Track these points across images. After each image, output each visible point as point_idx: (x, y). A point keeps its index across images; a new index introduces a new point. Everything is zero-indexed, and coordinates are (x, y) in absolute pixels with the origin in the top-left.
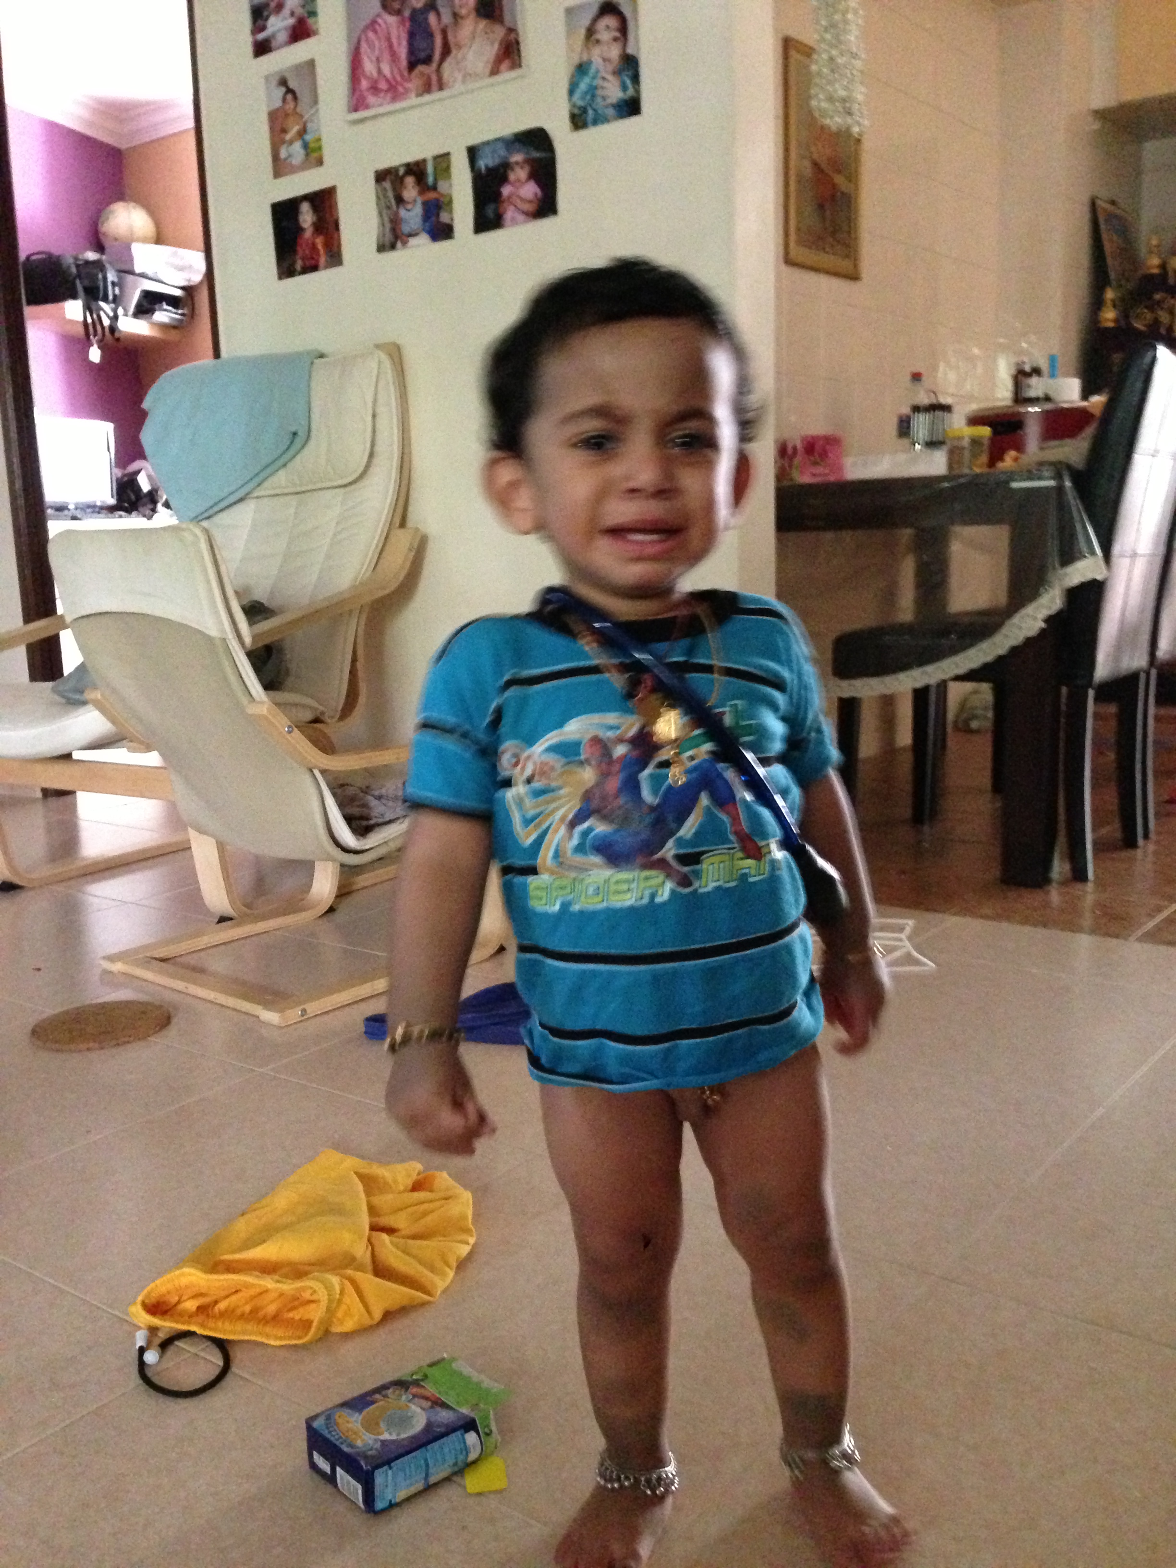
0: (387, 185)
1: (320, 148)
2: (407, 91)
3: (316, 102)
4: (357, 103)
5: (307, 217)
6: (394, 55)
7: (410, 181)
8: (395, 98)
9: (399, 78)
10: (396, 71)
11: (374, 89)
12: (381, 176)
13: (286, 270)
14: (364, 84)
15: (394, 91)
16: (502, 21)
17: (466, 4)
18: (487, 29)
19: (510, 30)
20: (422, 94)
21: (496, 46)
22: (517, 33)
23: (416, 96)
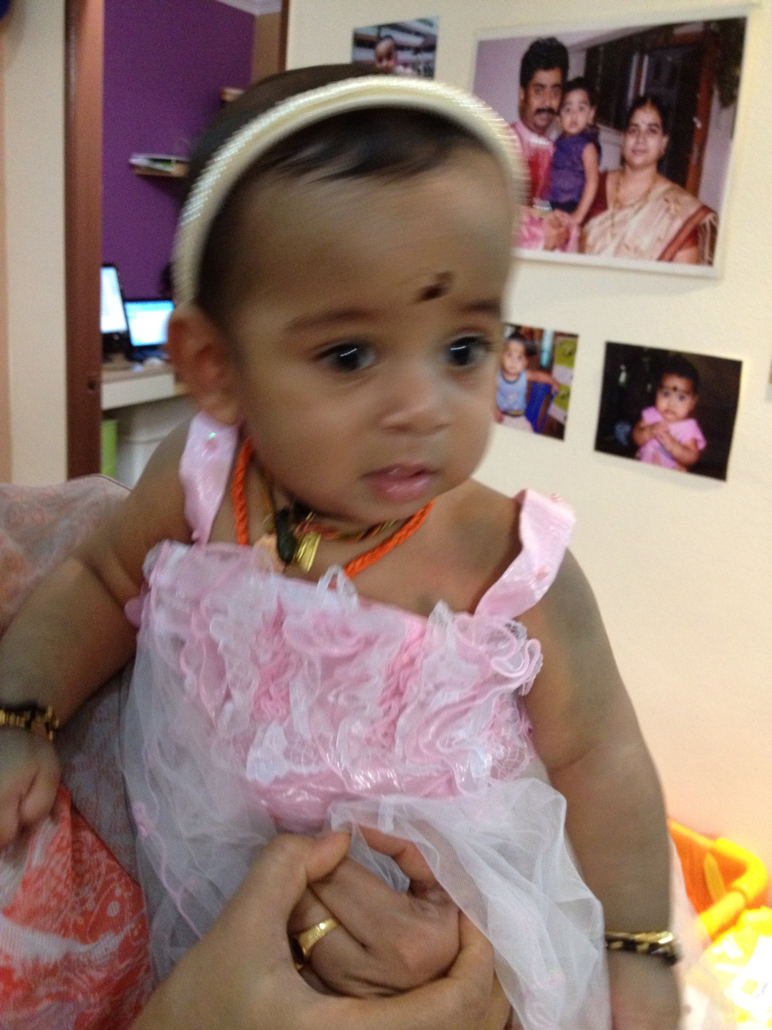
7: (517, 348)
16: (695, 192)
17: (645, 151)
18: (671, 196)
19: (706, 209)
20: (553, 249)
21: (678, 224)
22: (716, 219)
23: (546, 248)
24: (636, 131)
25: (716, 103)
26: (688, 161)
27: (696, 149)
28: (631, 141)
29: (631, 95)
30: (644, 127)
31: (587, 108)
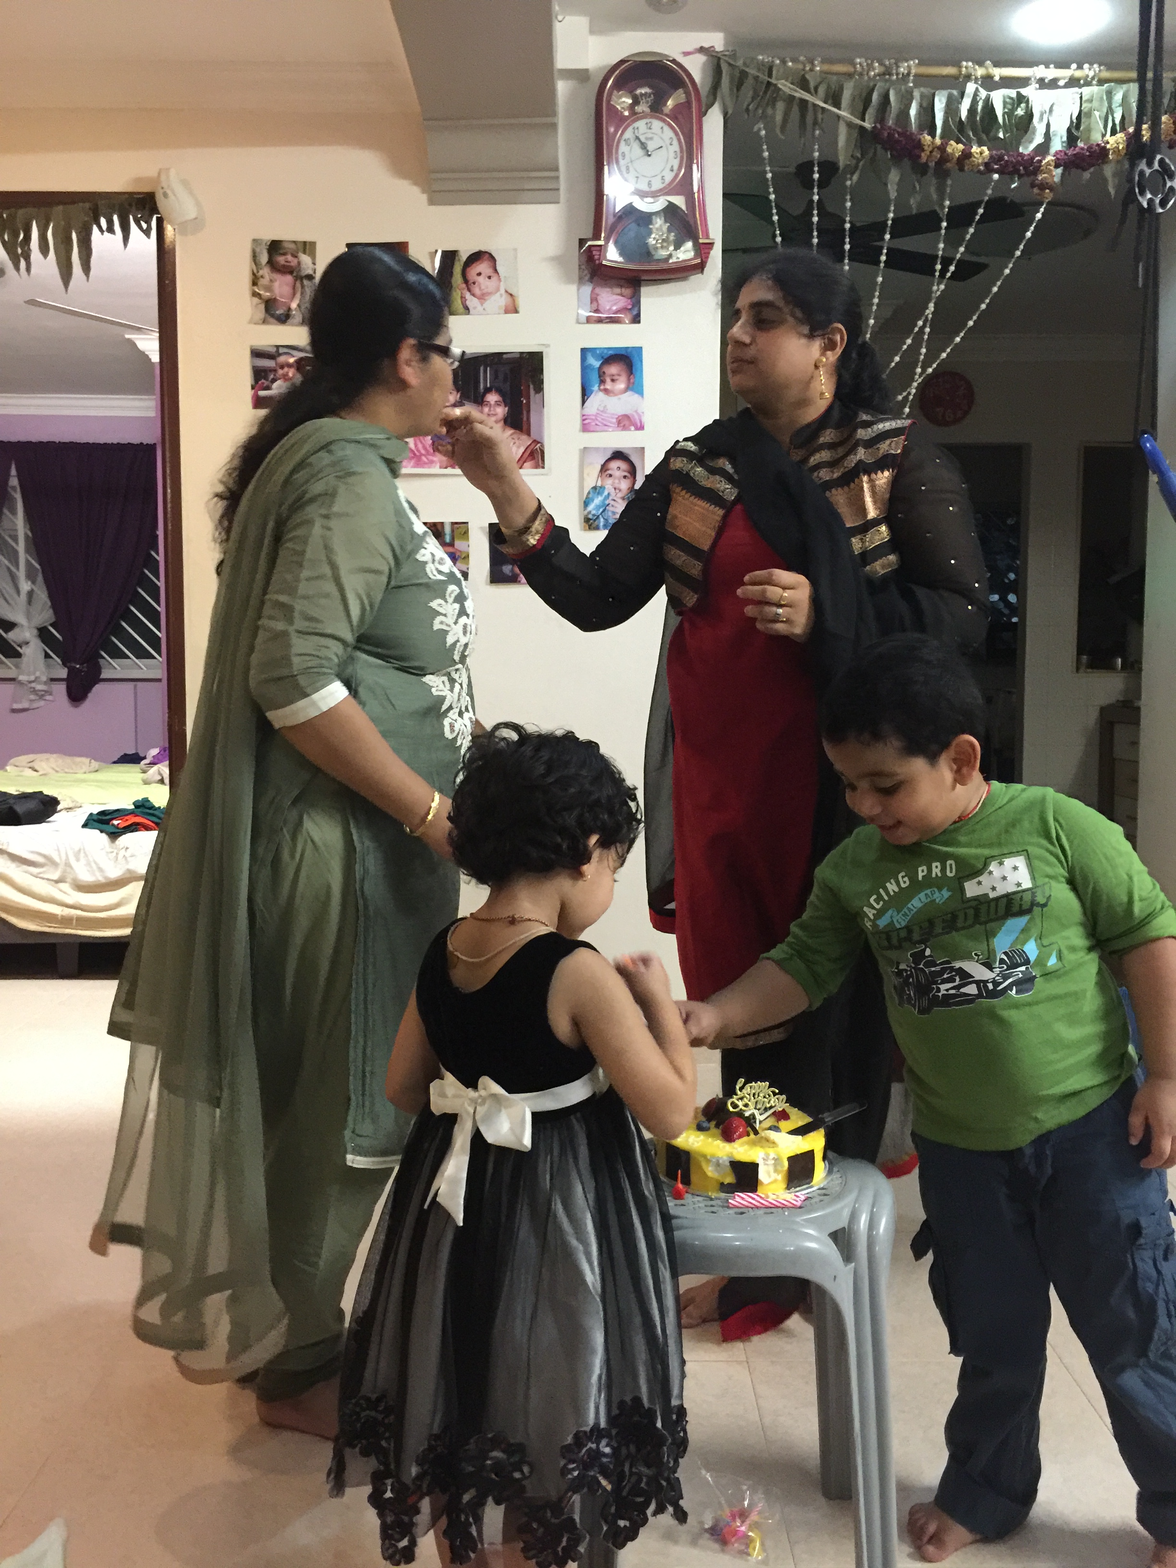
2: (431, 462)
8: (419, 465)
9: (423, 451)
10: (420, 445)
15: (418, 460)
16: (529, 434)
17: (495, 415)
18: (514, 436)
19: (536, 442)
20: (446, 468)
21: (522, 450)
22: (542, 445)
23: (441, 467)
24: (488, 404)
25: (532, 392)
26: (522, 419)
27: (525, 413)
28: (486, 410)
29: (482, 386)
30: (493, 403)
31: (455, 393)
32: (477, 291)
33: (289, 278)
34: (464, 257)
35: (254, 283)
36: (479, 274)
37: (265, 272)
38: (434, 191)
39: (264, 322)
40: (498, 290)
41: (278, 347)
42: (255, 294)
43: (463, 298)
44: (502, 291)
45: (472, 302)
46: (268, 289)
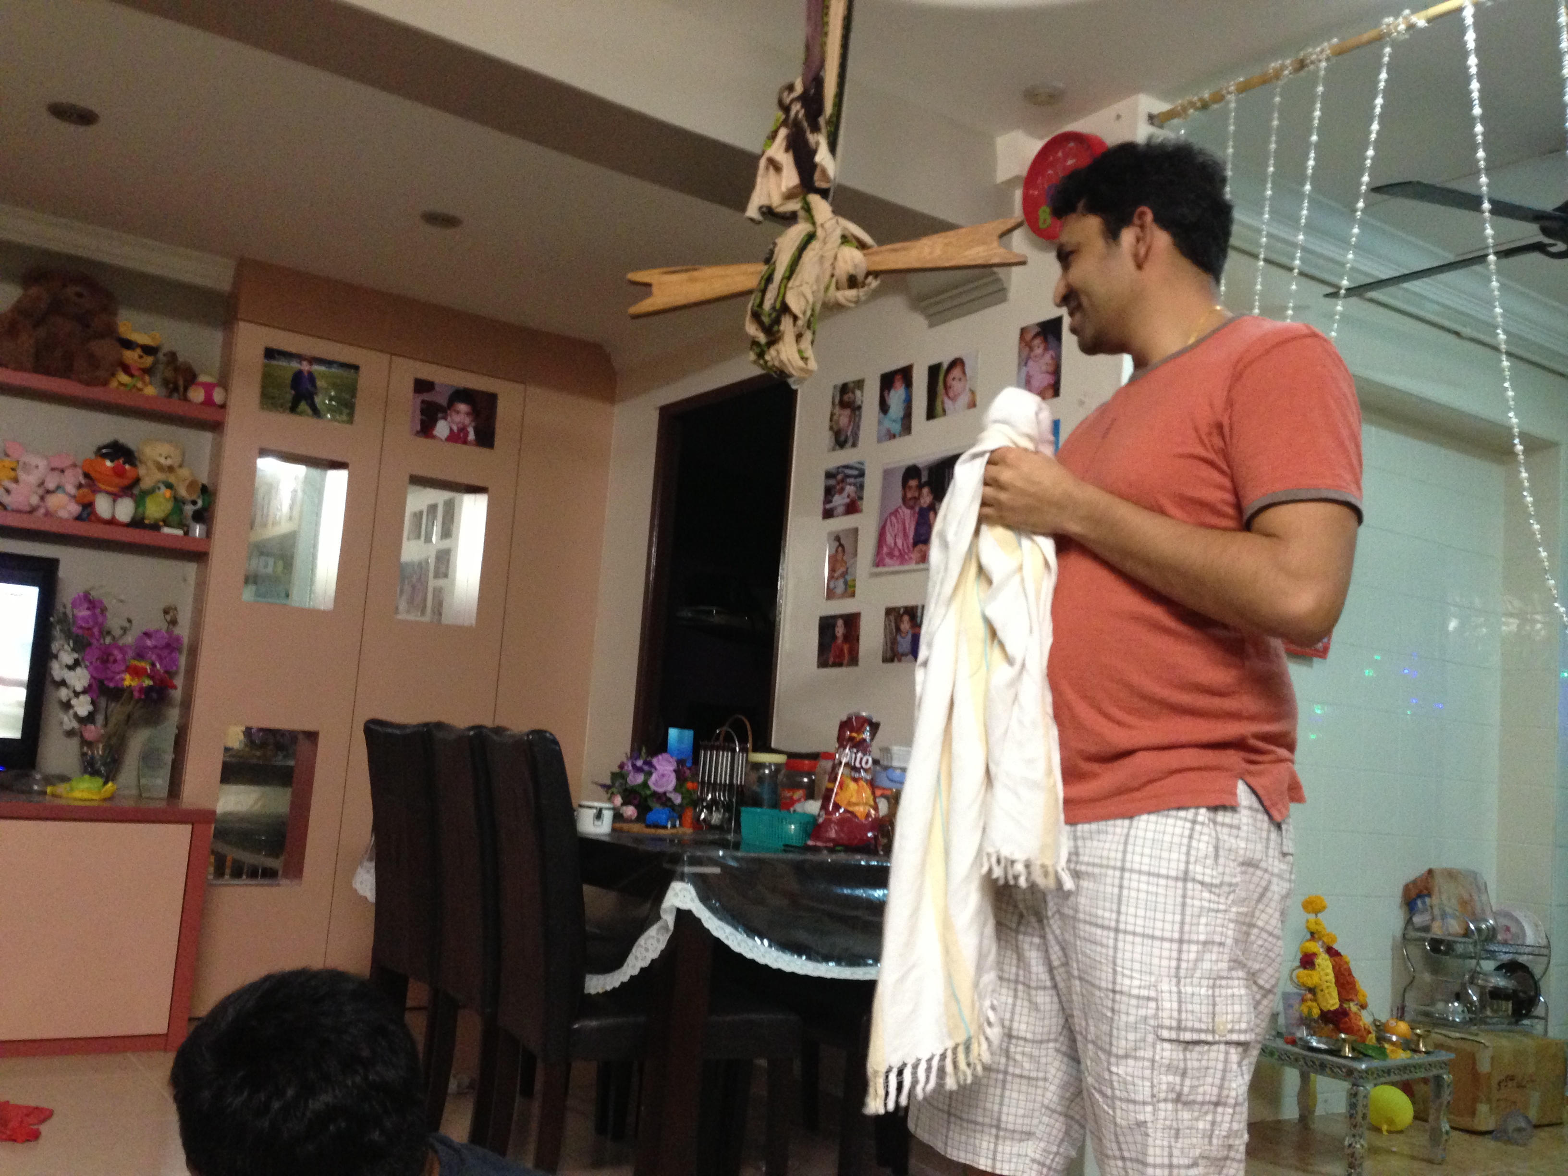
0: (892, 618)
1: (854, 586)
2: (911, 558)
3: (855, 554)
4: (878, 562)
5: (840, 630)
6: (905, 535)
7: (906, 618)
8: (902, 563)
9: (906, 551)
10: (905, 545)
11: (891, 555)
12: (889, 611)
13: (823, 663)
14: (885, 550)
15: (902, 558)
20: (920, 563)
23: (916, 563)
31: (929, 495)
32: (951, 394)
33: (847, 412)
34: (945, 366)
35: (831, 420)
36: (954, 379)
37: (837, 410)
38: (932, 315)
39: (834, 449)
40: (964, 389)
41: (838, 468)
42: (831, 428)
43: (943, 403)
44: (967, 390)
45: (948, 404)
46: (837, 422)
